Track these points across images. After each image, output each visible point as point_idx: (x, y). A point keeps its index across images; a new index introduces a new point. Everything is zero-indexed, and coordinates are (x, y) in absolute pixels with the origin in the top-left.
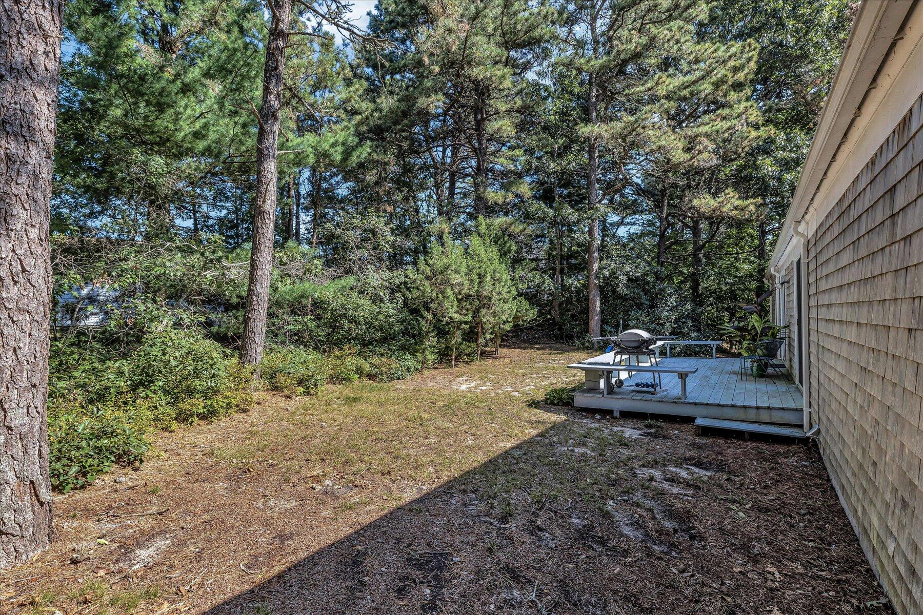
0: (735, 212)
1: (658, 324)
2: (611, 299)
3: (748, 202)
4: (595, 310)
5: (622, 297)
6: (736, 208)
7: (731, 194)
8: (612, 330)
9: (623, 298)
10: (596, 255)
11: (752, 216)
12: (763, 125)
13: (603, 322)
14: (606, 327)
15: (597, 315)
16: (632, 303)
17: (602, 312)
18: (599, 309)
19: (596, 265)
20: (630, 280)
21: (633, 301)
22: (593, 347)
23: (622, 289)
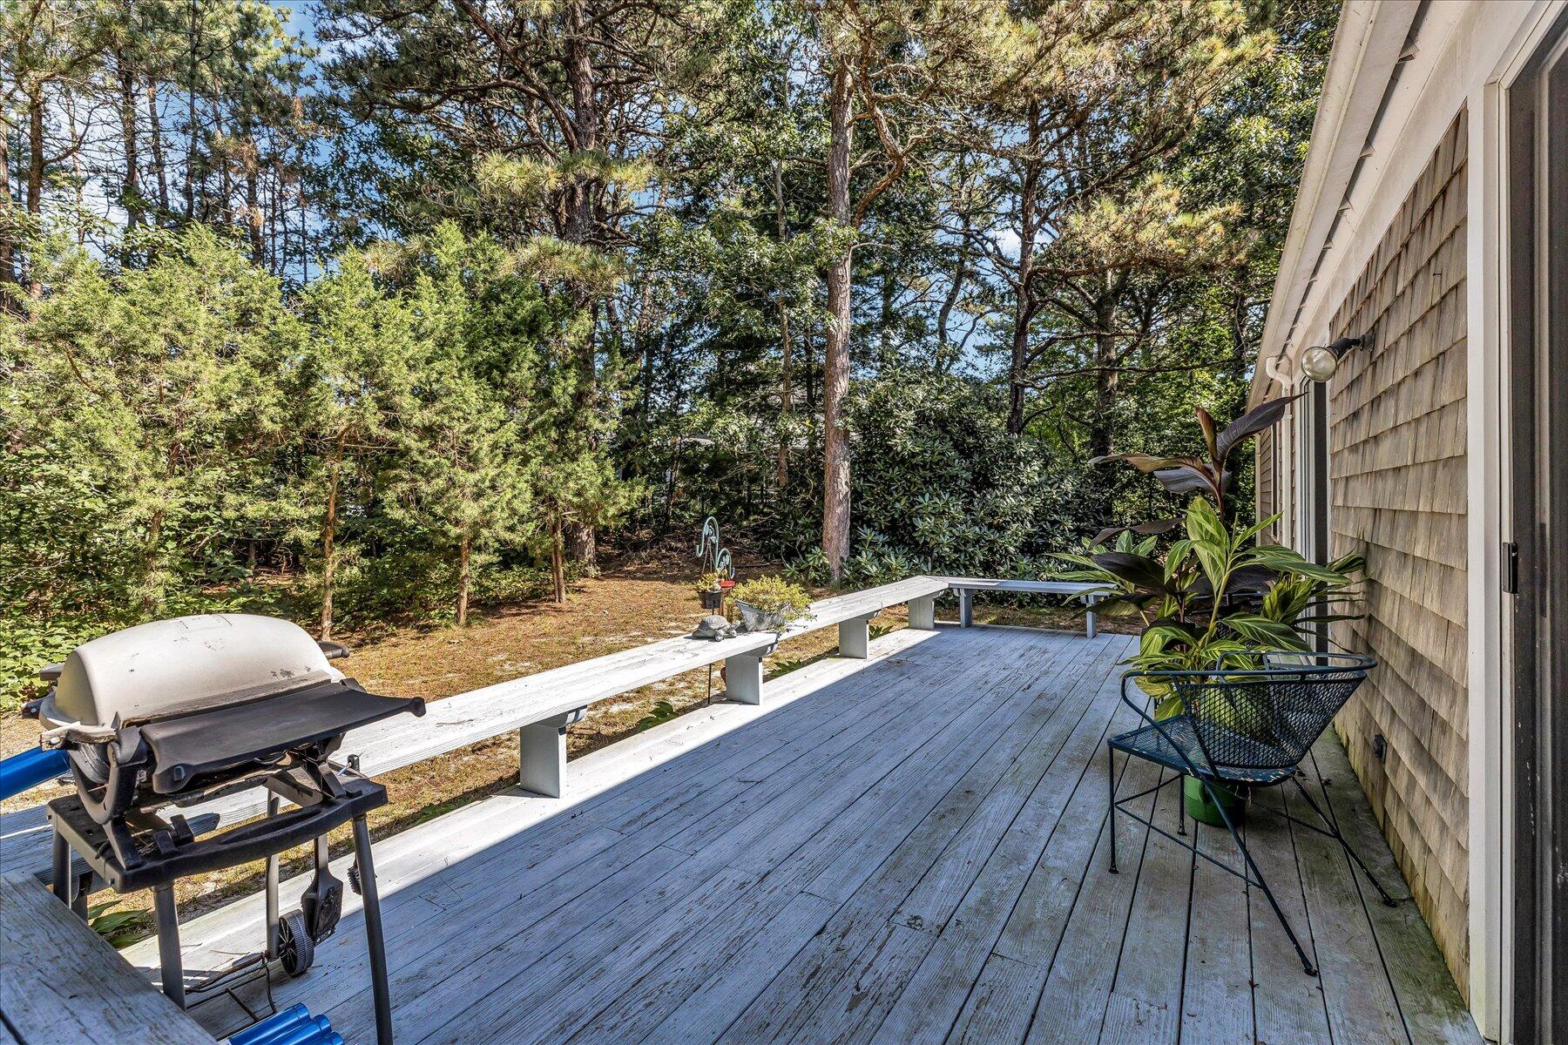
0: (1171, 241)
1: (990, 526)
2: (879, 465)
3: (1206, 216)
4: (835, 493)
5: (903, 461)
6: (1175, 233)
7: (1161, 192)
8: (881, 538)
9: (906, 463)
10: (843, 360)
11: (1214, 254)
12: (1248, 31)
13: (857, 520)
14: (867, 534)
15: (840, 503)
16: (928, 474)
17: (856, 495)
18: (844, 489)
19: (842, 386)
20: (922, 418)
21: (931, 470)
22: (827, 581)
23: (902, 442)
